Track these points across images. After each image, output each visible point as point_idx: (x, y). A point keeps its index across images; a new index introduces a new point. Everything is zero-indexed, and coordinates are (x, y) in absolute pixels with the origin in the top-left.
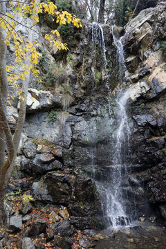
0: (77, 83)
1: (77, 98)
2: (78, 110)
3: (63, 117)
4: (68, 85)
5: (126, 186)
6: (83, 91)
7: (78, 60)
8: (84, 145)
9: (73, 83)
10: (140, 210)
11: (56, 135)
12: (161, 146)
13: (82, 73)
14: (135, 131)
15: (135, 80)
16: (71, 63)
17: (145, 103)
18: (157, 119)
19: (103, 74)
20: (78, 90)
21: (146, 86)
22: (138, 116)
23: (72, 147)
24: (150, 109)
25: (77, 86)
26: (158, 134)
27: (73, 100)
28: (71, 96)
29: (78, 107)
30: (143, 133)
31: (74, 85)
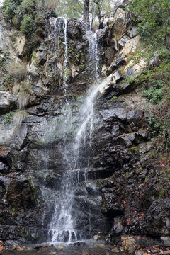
0: (40, 81)
1: (38, 97)
2: (40, 110)
3: (18, 117)
4: (28, 83)
5: (82, 193)
6: (46, 89)
7: (41, 56)
8: (40, 147)
9: (34, 81)
10: (97, 226)
11: (9, 137)
12: (129, 143)
13: (45, 70)
14: (100, 127)
15: (109, 73)
16: (34, 61)
17: (118, 96)
18: (128, 112)
19: (73, 70)
20: (41, 89)
21: (116, 75)
22: (106, 111)
23: (25, 149)
24: (122, 102)
25: (39, 84)
26: (130, 130)
27: (33, 99)
28: (31, 95)
29: (40, 106)
30: (110, 130)
31: (35, 83)
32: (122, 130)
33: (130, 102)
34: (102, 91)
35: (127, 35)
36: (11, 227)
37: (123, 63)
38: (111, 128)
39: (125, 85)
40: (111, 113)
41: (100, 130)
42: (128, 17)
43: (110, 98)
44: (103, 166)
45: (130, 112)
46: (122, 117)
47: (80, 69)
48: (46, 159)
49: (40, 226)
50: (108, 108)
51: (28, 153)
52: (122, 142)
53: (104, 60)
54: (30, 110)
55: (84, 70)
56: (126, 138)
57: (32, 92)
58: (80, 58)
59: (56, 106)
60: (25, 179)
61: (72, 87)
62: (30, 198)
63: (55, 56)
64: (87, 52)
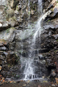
0: (19, 16)
1: (19, 22)
2: (20, 27)
3: (11, 30)
4: (15, 17)
5: (37, 59)
6: (22, 19)
7: (19, 7)
8: (20, 41)
10: (43, 72)
11: (8, 38)
12: (56, 38)
13: (21, 12)
14: (44, 32)
15: (46, 11)
16: (17, 9)
17: (50, 20)
18: (55, 26)
19: (32, 12)
20: (19, 19)
21: (50, 12)
22: (46, 26)
23: (14, 42)
24: (52, 22)
25: (19, 17)
26: (56, 33)
27: (17, 23)
28: (16, 22)
29: (20, 26)
30: (47, 33)
31: (17, 17)
32: (53, 33)
33: (56, 22)
34: (44, 18)
36: (8, 72)
37: (52, 7)
38: (48, 32)
39: (53, 15)
40: (48, 27)
41: (44, 33)
43: (47, 21)
44: (45, 48)
46: (53, 28)
47: (35, 12)
48: (22, 46)
49: (20, 72)
50: (47, 25)
51: (15, 44)
52: (53, 38)
53: (44, 7)
54: (16, 28)
55: (36, 12)
56: (55, 36)
57: (17, 21)
58: (35, 7)
59: (26, 26)
60: (14, 53)
61: (32, 19)
62: (15, 61)
63: (25, 6)
64: (37, 5)
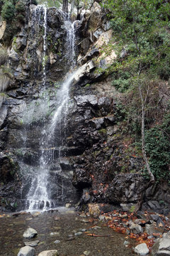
0: (20, 65)
1: (17, 81)
2: (20, 93)
4: (8, 67)
6: (25, 74)
7: (21, 42)
8: (19, 127)
9: (14, 65)
10: (68, 196)
12: (98, 126)
13: (25, 56)
14: (74, 111)
15: (84, 62)
16: (14, 46)
17: (91, 83)
18: (99, 98)
19: (52, 58)
20: (20, 73)
21: (90, 65)
22: (80, 96)
23: (5, 129)
24: (94, 89)
25: (19, 69)
26: (100, 114)
27: (13, 82)
28: (11, 79)
29: (20, 90)
30: (82, 114)
31: (15, 68)
32: (93, 115)
33: (101, 90)
34: (77, 79)
35: (102, 28)
37: (97, 54)
38: (84, 112)
39: (97, 74)
40: (84, 99)
41: (74, 114)
42: (103, 11)
43: (84, 86)
44: (75, 145)
45: (101, 99)
46: (93, 103)
47: (58, 57)
48: (25, 138)
49: (19, 197)
50: (82, 94)
51: (7, 133)
52: (93, 125)
53: (80, 50)
54: (10, 93)
55: (61, 58)
56: (96, 122)
57: (12, 76)
58: (58, 46)
59: (34, 90)
60: (5, 156)
61: (50, 74)
62: (9, 173)
64: (64, 41)
